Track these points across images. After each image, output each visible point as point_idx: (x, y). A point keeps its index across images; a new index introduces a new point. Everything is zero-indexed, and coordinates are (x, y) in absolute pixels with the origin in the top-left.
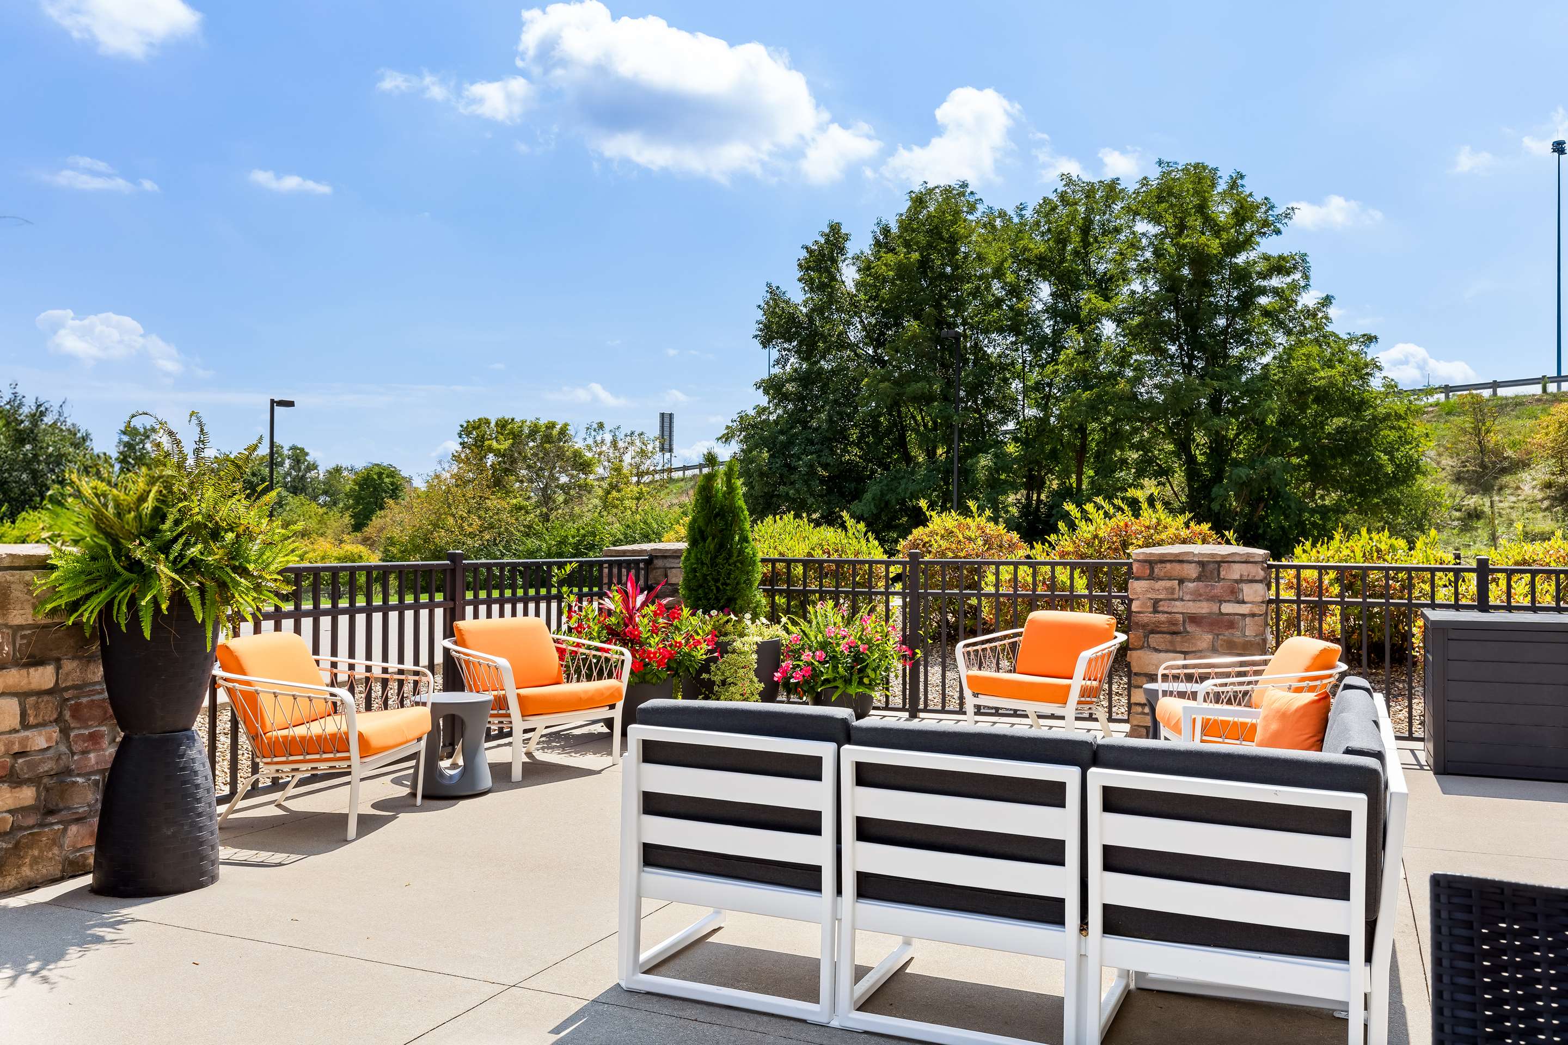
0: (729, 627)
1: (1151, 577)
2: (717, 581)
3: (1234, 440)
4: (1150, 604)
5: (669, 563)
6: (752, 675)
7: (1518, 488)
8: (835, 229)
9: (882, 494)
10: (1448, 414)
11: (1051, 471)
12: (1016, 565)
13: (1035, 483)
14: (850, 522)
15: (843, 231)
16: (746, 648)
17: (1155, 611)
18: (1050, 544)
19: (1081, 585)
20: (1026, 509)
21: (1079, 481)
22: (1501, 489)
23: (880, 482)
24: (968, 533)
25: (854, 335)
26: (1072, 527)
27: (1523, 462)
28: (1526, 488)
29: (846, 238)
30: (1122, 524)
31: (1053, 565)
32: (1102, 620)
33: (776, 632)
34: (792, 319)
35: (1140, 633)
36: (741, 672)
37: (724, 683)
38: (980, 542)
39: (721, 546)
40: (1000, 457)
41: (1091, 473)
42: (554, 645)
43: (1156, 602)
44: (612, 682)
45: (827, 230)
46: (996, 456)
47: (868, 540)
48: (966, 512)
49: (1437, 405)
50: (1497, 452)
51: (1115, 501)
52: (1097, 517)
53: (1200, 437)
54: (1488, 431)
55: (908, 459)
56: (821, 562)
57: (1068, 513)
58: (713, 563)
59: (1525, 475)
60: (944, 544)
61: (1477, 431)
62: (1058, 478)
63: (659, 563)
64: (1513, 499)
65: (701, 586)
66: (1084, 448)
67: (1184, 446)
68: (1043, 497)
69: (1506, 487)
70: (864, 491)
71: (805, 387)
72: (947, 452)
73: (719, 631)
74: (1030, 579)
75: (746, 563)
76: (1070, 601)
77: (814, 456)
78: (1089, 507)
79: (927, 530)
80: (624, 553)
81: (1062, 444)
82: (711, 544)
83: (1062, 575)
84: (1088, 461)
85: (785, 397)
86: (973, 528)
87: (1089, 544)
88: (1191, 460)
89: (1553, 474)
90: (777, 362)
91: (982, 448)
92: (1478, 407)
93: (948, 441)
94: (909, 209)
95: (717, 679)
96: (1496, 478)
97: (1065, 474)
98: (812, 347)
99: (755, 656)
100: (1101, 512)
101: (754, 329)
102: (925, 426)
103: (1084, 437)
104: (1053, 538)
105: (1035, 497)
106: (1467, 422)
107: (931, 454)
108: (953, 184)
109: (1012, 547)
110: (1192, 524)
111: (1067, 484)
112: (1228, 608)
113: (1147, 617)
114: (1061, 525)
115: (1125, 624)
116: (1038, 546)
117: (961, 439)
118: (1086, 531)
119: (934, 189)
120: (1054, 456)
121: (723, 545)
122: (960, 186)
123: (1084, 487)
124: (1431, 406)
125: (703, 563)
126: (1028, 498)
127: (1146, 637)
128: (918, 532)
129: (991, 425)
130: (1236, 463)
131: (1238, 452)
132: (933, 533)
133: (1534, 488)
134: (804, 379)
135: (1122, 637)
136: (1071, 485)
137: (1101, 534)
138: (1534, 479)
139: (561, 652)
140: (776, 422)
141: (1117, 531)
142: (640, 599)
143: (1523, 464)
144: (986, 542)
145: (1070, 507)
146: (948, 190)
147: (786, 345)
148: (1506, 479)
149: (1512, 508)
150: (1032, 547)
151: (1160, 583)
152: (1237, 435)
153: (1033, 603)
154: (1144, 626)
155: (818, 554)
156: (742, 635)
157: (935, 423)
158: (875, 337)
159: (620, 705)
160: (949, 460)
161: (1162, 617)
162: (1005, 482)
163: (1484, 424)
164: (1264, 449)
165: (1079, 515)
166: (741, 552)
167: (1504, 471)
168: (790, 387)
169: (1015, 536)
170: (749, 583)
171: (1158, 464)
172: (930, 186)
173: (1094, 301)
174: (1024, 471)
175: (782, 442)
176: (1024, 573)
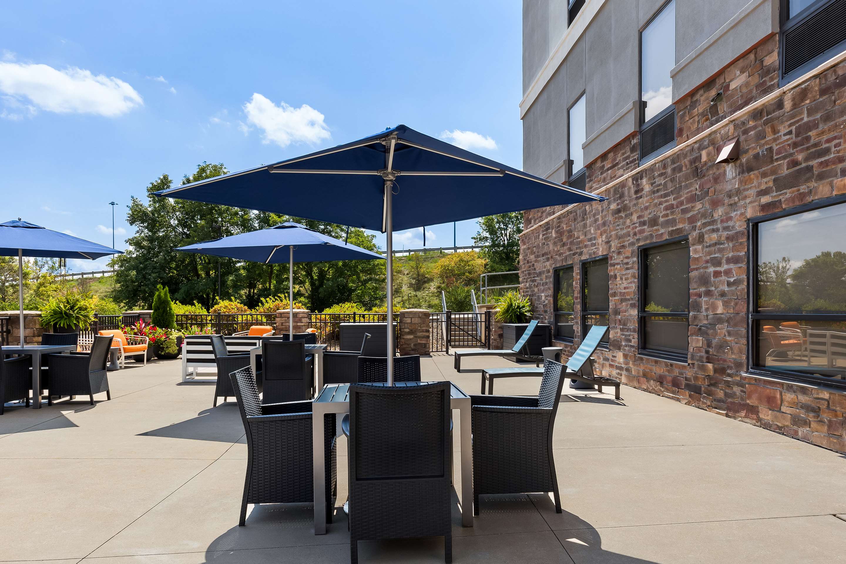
0: (168, 333)
1: (281, 317)
2: (163, 320)
3: (327, 271)
4: (281, 323)
5: (145, 316)
6: (175, 345)
7: (429, 288)
8: (165, 178)
9: (188, 291)
10: (410, 260)
11: (259, 281)
12: (247, 315)
13: (252, 286)
14: (196, 304)
15: (170, 179)
16: (173, 338)
17: (282, 325)
18: (257, 310)
19: (264, 320)
20: (249, 296)
21: (270, 286)
22: (424, 289)
23: (186, 285)
24: (232, 307)
25: (174, 222)
26: (263, 304)
27: (431, 278)
28: (432, 288)
29: (170, 182)
30: (277, 304)
31: (257, 315)
32: (269, 327)
33: (180, 334)
34: (145, 214)
35: (279, 331)
36: (172, 344)
37: (167, 347)
38: (236, 309)
39: (164, 311)
40: (238, 276)
41: (275, 282)
42: (125, 337)
43: (282, 323)
44: (144, 345)
45: (162, 177)
46: (236, 275)
47: (202, 309)
48: (231, 300)
49: (406, 257)
50: (423, 275)
51: (276, 297)
52: (270, 302)
53: (315, 270)
54: (420, 268)
55: (198, 276)
56: (187, 315)
57: (262, 301)
58: (162, 316)
59: (432, 284)
60: (225, 310)
61: (417, 267)
62: (261, 284)
63: (141, 316)
64: (427, 292)
65: (158, 322)
66: (272, 272)
67: (309, 274)
68: (255, 291)
69: (426, 288)
70: (180, 289)
71: (151, 243)
72: (215, 273)
73: (166, 334)
74: (251, 319)
75: (172, 315)
76: (261, 324)
77: (157, 274)
78: (268, 299)
79: (219, 306)
80: (130, 314)
81: (263, 271)
82: (161, 311)
83: (259, 317)
84: (273, 277)
85: (142, 247)
86: (234, 305)
87: (268, 309)
88: (312, 278)
89: (440, 283)
90: (138, 232)
91: (229, 273)
92: (417, 259)
93: (216, 269)
94: (198, 172)
95: (165, 346)
96: (423, 285)
97: (264, 283)
98: (154, 226)
99: (176, 340)
100: (271, 301)
101: (126, 217)
102: (205, 261)
103: (272, 269)
104: (257, 308)
105: (252, 291)
106: (413, 264)
107: (208, 274)
108: (217, 164)
109: (245, 311)
110: (296, 304)
111: (265, 287)
112: (299, 324)
113: (280, 327)
114: (260, 304)
115: (274, 328)
116: (253, 310)
117: (221, 268)
118: (267, 306)
119: (209, 165)
120: (260, 275)
121: (165, 311)
122: (221, 165)
123: (272, 288)
124: (404, 257)
125: (159, 316)
126: (250, 292)
127: (280, 331)
128: (216, 306)
129: (233, 262)
130: (328, 280)
131: (329, 275)
132: (221, 307)
133: (434, 288)
134: (151, 239)
135: (274, 331)
136: (267, 287)
137: (271, 307)
138: (434, 285)
139: (127, 339)
140: (136, 258)
141: (276, 306)
142: (143, 325)
143: (431, 280)
144: (237, 309)
145: (262, 299)
146: (215, 166)
147: (142, 225)
148: (427, 285)
149: (427, 295)
150: (251, 311)
151: (283, 319)
152: (328, 270)
153: (252, 324)
154: (279, 329)
155: (187, 313)
156: (171, 335)
157: (209, 260)
158: (183, 223)
159: (146, 351)
160: (217, 276)
161: (284, 327)
162: (241, 285)
163: (419, 265)
164: (337, 275)
165: (265, 301)
166: (170, 313)
167: (425, 282)
168: (145, 243)
169: (246, 307)
170: (173, 321)
171: (300, 280)
172: (208, 163)
173: (275, 218)
174: (248, 281)
175: (141, 267)
176: (249, 317)
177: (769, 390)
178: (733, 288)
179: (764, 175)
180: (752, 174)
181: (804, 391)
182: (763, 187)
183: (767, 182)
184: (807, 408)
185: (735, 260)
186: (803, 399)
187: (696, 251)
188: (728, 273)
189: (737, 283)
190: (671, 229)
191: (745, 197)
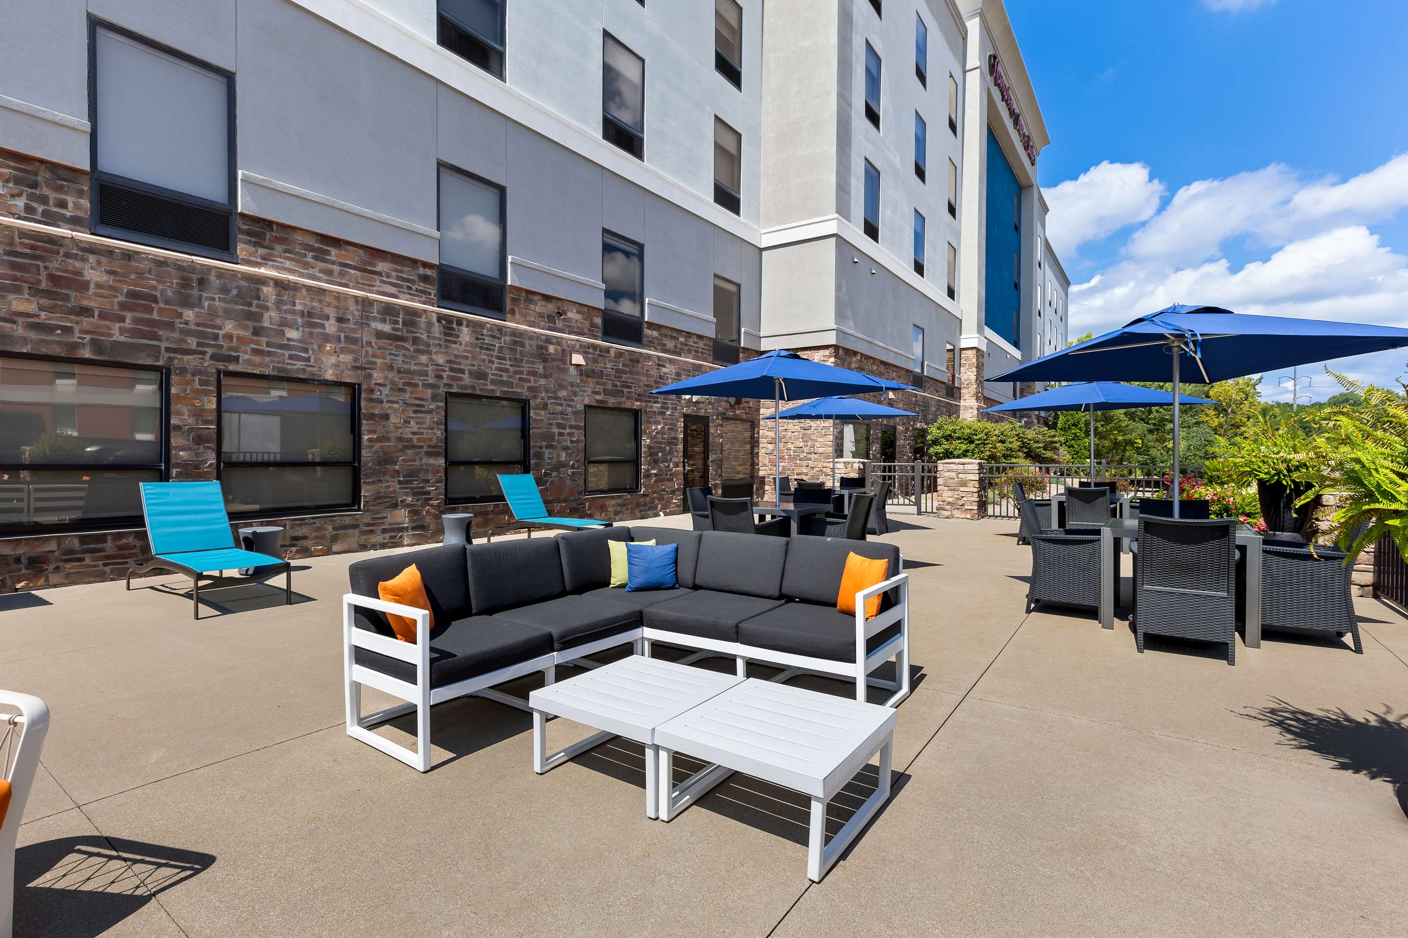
177: (600, 502)
178: (575, 445)
179: (598, 383)
180: (590, 380)
181: (619, 497)
182: (597, 390)
183: (599, 388)
184: (619, 505)
185: (577, 427)
186: (619, 501)
187: (537, 414)
188: (570, 434)
189: (578, 442)
190: (505, 389)
191: (584, 391)
